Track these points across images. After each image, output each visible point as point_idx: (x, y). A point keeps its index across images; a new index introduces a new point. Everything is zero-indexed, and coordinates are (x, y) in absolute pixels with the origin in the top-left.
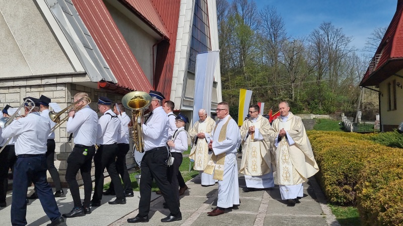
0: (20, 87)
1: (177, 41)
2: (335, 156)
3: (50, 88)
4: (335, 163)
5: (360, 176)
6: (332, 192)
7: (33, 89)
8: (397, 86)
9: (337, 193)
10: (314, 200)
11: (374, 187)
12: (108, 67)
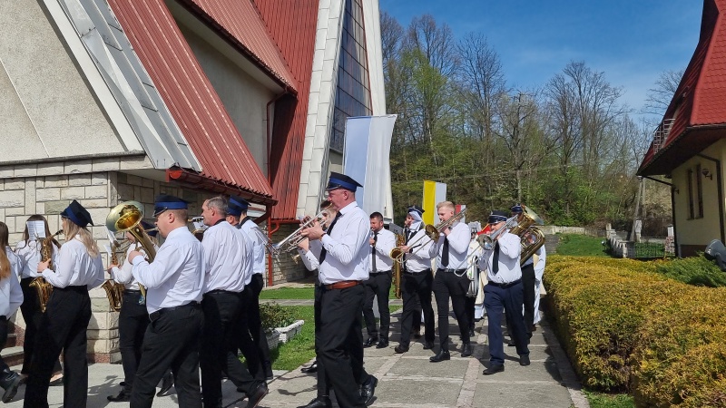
0: (25, 179)
1: (311, 95)
2: (594, 303)
3: (80, 180)
4: (593, 314)
5: (638, 339)
6: (589, 368)
7: (48, 183)
8: (703, 176)
9: (597, 370)
10: (557, 382)
11: (661, 358)
12: (186, 142)
